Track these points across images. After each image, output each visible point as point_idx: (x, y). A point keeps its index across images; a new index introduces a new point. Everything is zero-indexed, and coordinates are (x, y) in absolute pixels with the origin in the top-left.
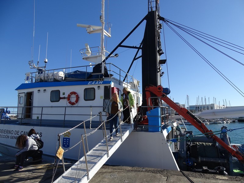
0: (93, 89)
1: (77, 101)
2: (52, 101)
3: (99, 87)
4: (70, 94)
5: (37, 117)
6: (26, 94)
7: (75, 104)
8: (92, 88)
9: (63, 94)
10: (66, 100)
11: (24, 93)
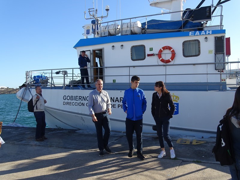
0: (197, 42)
1: (173, 57)
2: (133, 60)
3: (206, 38)
4: (162, 49)
5: (113, 80)
6: (92, 52)
7: (170, 61)
8: (195, 40)
9: (150, 50)
10: (155, 58)
11: (90, 50)
